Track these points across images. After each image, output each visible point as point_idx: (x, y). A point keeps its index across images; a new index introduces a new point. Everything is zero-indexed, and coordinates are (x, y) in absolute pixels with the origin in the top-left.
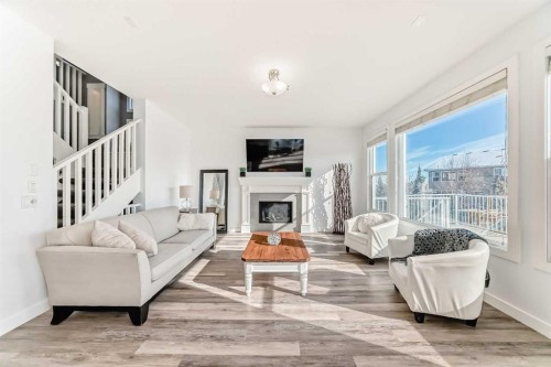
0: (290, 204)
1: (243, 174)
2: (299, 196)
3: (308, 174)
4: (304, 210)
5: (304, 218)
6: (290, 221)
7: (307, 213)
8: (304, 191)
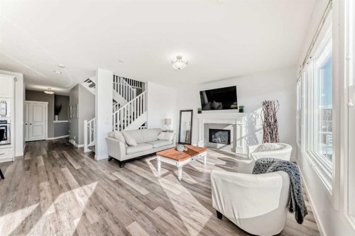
0: (229, 131)
1: (199, 112)
2: (235, 126)
3: (241, 111)
4: (238, 137)
5: (238, 142)
6: (229, 143)
7: (241, 138)
8: (238, 123)
